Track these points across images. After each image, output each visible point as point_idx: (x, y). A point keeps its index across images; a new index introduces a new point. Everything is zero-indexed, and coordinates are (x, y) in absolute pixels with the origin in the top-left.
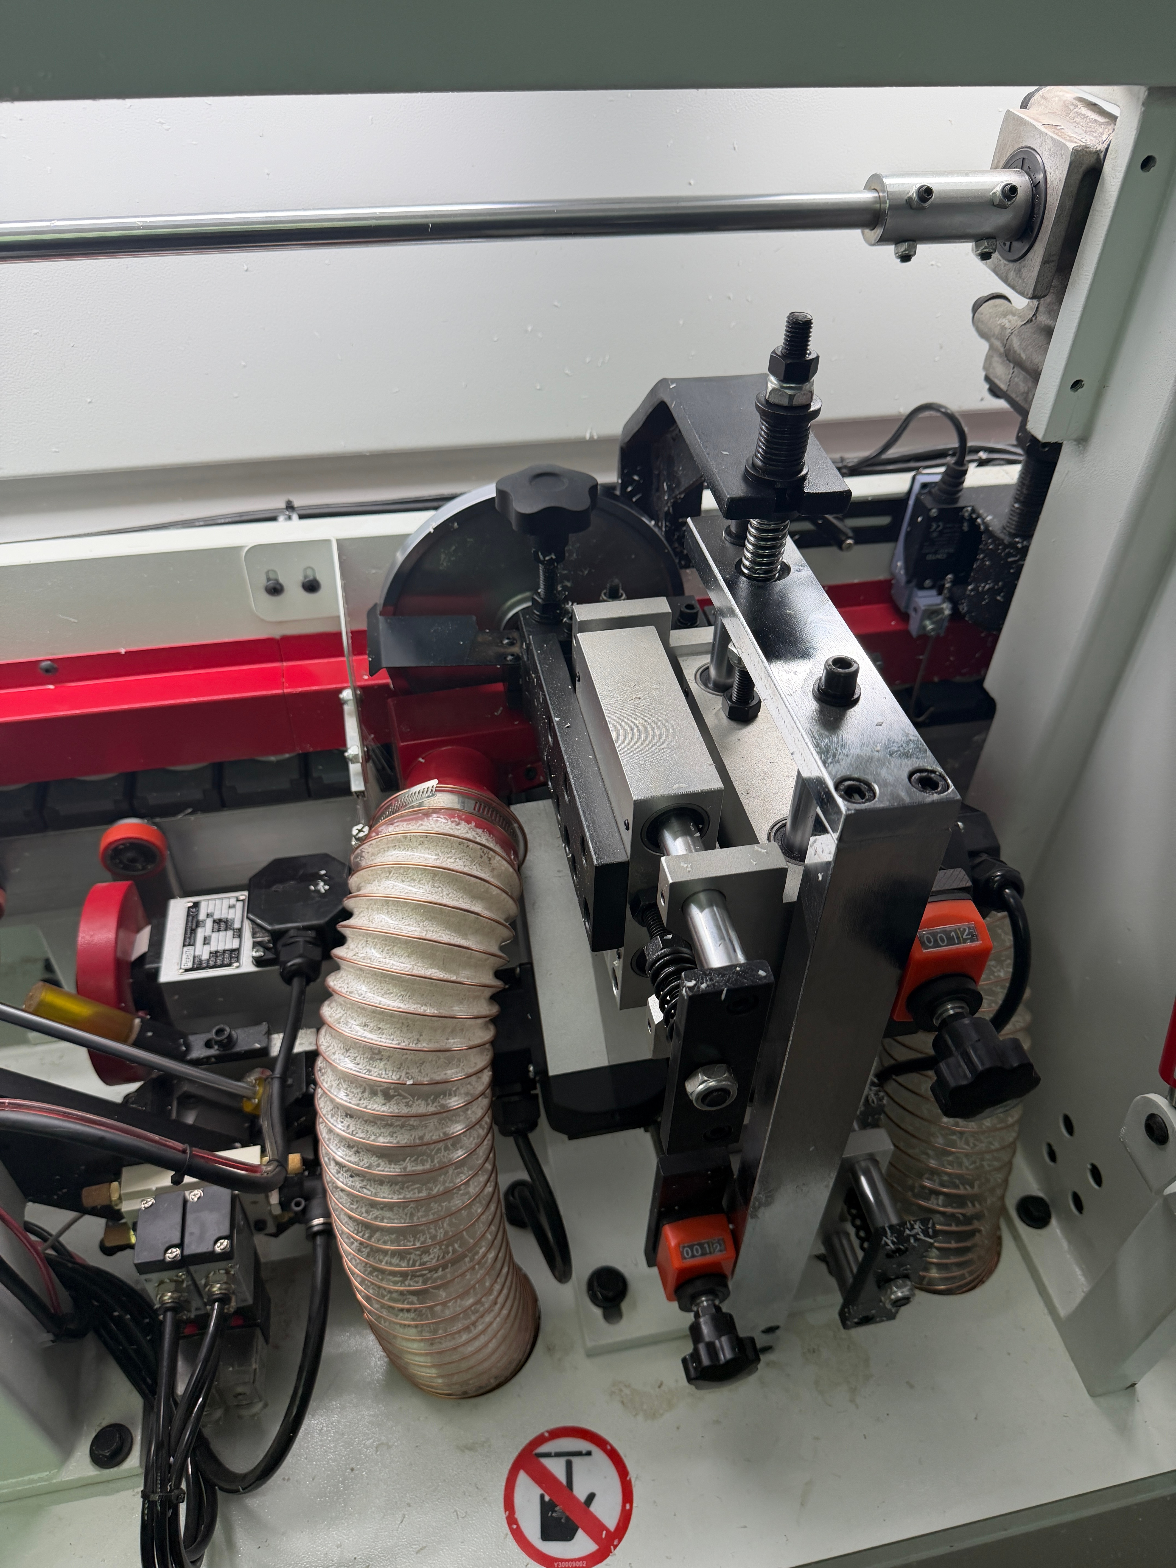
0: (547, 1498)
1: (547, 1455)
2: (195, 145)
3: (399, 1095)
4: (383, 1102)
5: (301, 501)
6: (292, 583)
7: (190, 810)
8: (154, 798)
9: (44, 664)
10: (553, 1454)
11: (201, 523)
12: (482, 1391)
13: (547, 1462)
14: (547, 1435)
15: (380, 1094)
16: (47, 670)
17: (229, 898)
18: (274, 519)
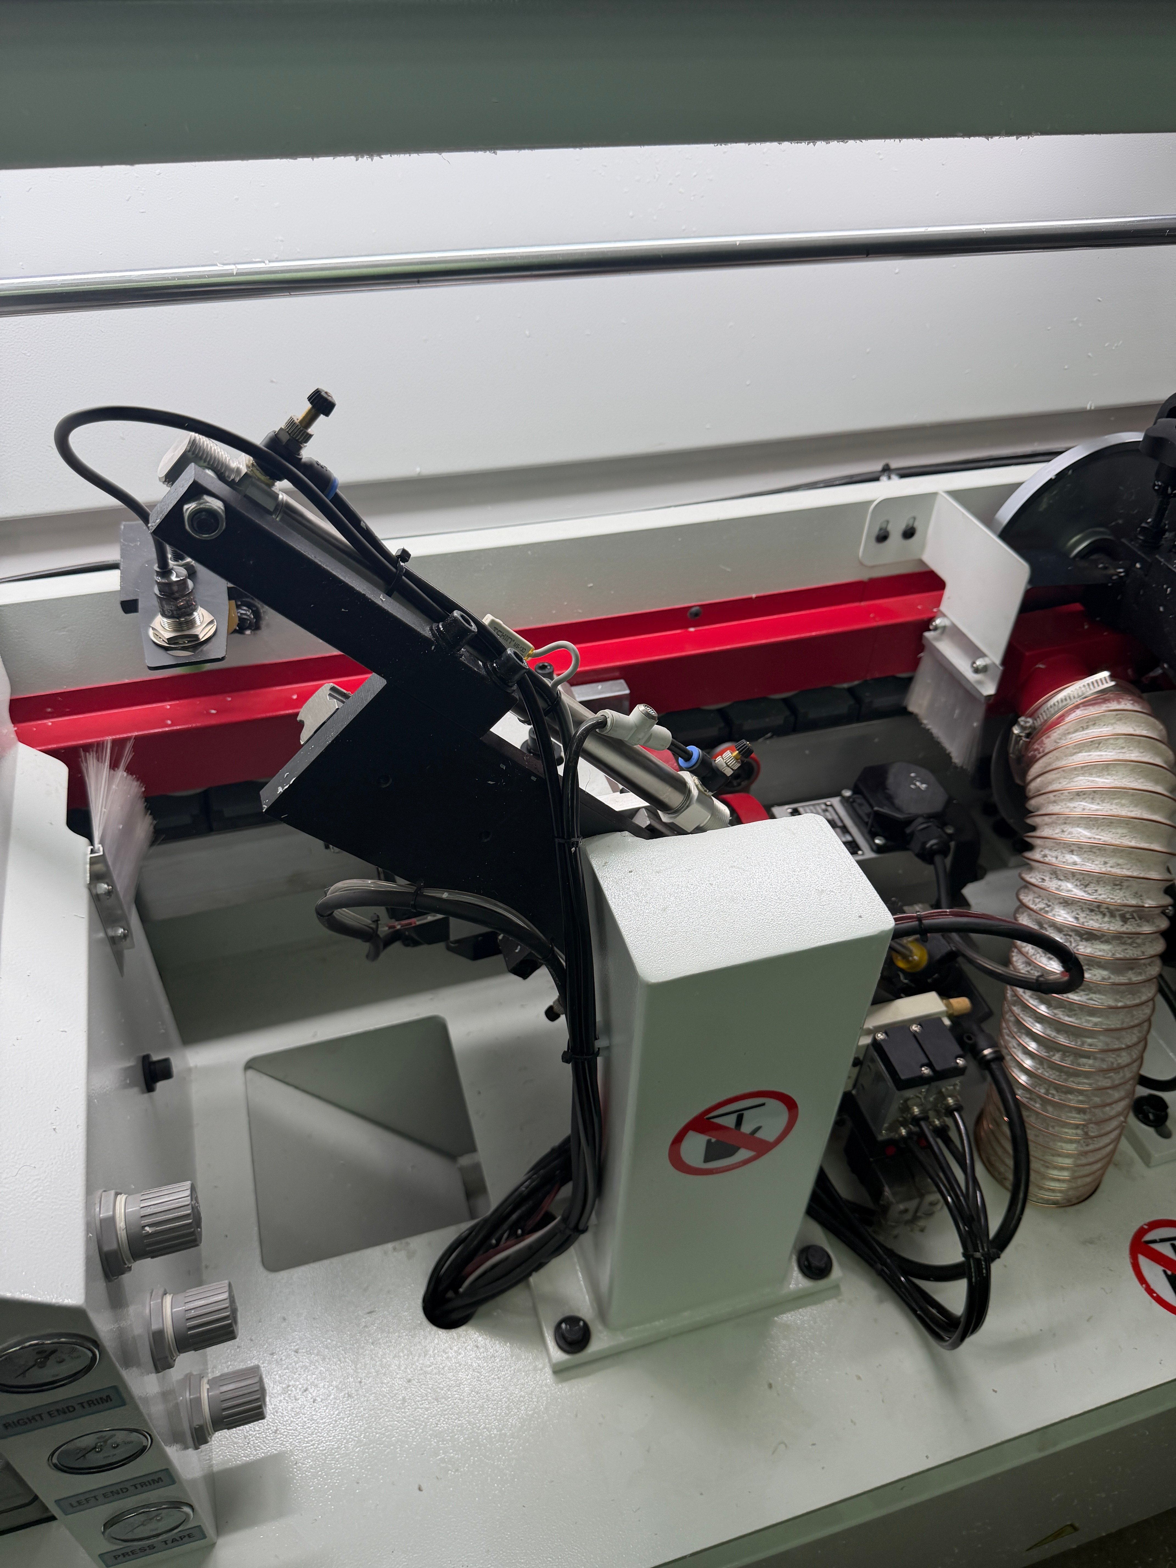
0: (1169, 1273)
1: (1154, 1241)
2: (896, 171)
3: (1133, 918)
4: (1121, 923)
5: (896, 464)
6: (896, 531)
7: (769, 735)
8: (749, 725)
9: (694, 609)
10: (1158, 1241)
11: (822, 485)
12: (1082, 1199)
13: (1157, 1247)
14: (1146, 1227)
15: (1118, 918)
16: (696, 614)
17: (819, 804)
18: (877, 479)
